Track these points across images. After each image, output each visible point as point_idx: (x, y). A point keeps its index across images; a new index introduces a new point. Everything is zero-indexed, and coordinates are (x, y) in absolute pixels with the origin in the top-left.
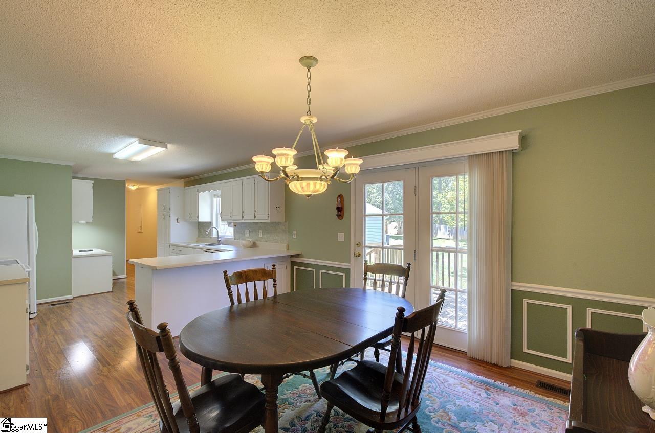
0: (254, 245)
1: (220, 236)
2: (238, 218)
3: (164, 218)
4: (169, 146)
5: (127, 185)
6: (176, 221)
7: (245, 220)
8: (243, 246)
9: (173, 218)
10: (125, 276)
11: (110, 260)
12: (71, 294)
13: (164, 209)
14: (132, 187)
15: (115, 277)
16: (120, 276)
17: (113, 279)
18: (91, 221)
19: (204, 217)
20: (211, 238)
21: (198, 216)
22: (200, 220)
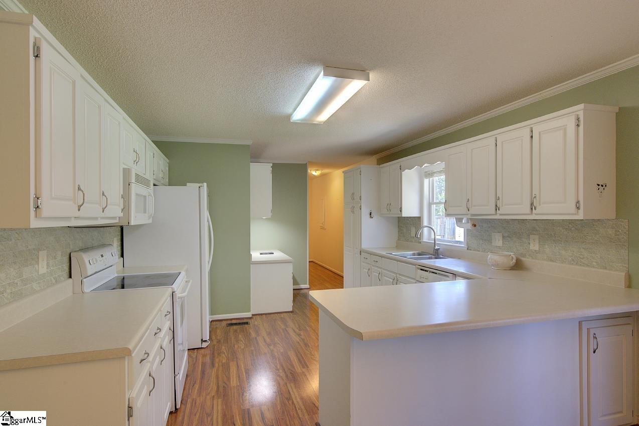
0: (518, 266)
1: (439, 240)
2: (486, 210)
3: (353, 212)
4: (372, 75)
5: (309, 171)
6: (369, 216)
7: (500, 215)
8: (496, 265)
9: (365, 212)
10: (307, 286)
11: (290, 268)
12: (249, 311)
13: (352, 198)
14: (315, 172)
15: (297, 287)
16: (303, 286)
17: (294, 289)
18: (270, 217)
19: (410, 209)
20: (420, 242)
21: (401, 208)
22: (405, 214)
